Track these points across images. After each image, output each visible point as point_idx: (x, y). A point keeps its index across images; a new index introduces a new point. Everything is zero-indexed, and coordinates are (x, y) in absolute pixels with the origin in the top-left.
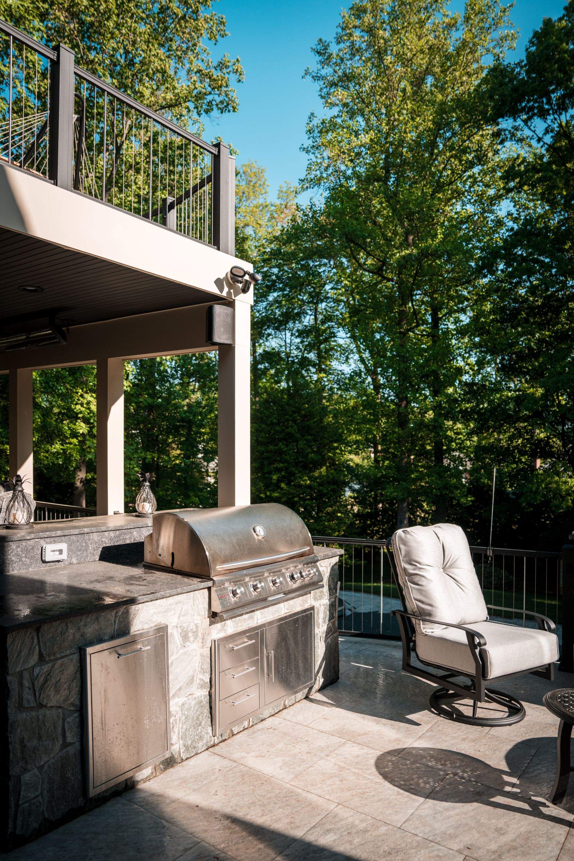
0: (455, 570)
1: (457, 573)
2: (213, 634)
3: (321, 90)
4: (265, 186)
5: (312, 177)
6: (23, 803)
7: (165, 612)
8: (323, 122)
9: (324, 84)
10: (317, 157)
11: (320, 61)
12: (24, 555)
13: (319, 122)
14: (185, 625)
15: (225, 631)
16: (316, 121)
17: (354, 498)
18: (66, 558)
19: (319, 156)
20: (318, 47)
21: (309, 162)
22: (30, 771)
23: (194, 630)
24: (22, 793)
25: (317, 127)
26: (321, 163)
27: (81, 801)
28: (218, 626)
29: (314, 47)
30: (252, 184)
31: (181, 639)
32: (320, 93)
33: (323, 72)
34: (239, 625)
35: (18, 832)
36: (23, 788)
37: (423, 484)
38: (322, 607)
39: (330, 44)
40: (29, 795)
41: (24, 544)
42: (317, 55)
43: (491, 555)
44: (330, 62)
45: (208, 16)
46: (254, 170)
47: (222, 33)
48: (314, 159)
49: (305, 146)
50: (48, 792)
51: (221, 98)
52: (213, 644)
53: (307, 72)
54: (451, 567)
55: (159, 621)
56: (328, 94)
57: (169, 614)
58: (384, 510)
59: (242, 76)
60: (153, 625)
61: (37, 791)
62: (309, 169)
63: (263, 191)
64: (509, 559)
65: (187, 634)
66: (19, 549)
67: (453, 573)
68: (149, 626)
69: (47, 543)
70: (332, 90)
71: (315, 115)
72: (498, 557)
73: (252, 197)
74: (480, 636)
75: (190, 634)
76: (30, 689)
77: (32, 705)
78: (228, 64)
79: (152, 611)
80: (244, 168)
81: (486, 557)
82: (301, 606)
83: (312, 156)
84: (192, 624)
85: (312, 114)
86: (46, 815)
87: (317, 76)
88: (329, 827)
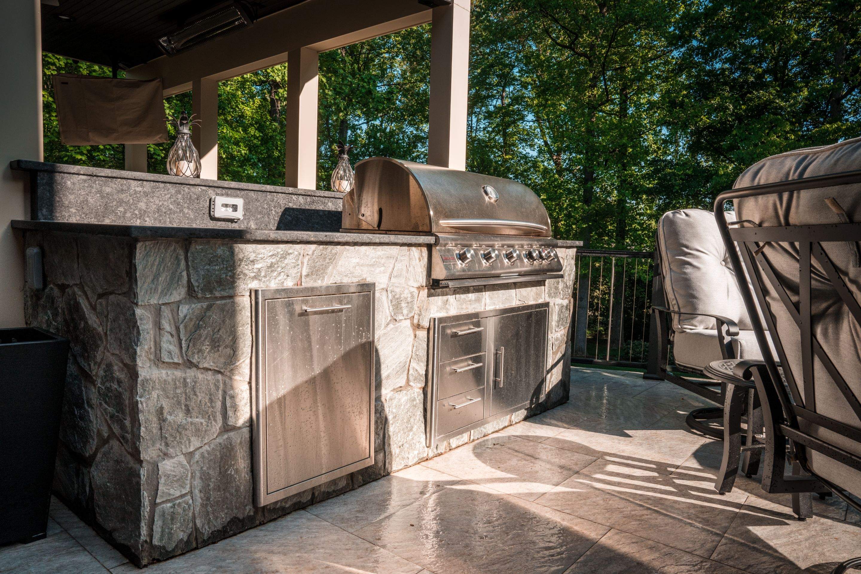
2: (432, 311)
6: (163, 502)
7: (372, 265)
14: (398, 290)
15: (447, 310)
22: (173, 457)
23: (409, 300)
24: (160, 488)
27: (249, 510)
28: (438, 300)
31: (391, 308)
34: (464, 306)
35: (156, 542)
36: (162, 481)
38: (557, 307)
40: (172, 491)
50: (201, 492)
52: (432, 324)
55: (364, 276)
57: (378, 270)
60: (355, 280)
61: (184, 488)
65: (399, 303)
68: (350, 281)
75: (403, 305)
76: (172, 335)
77: (176, 360)
79: (355, 261)
82: (535, 299)
84: (406, 291)
86: (198, 524)
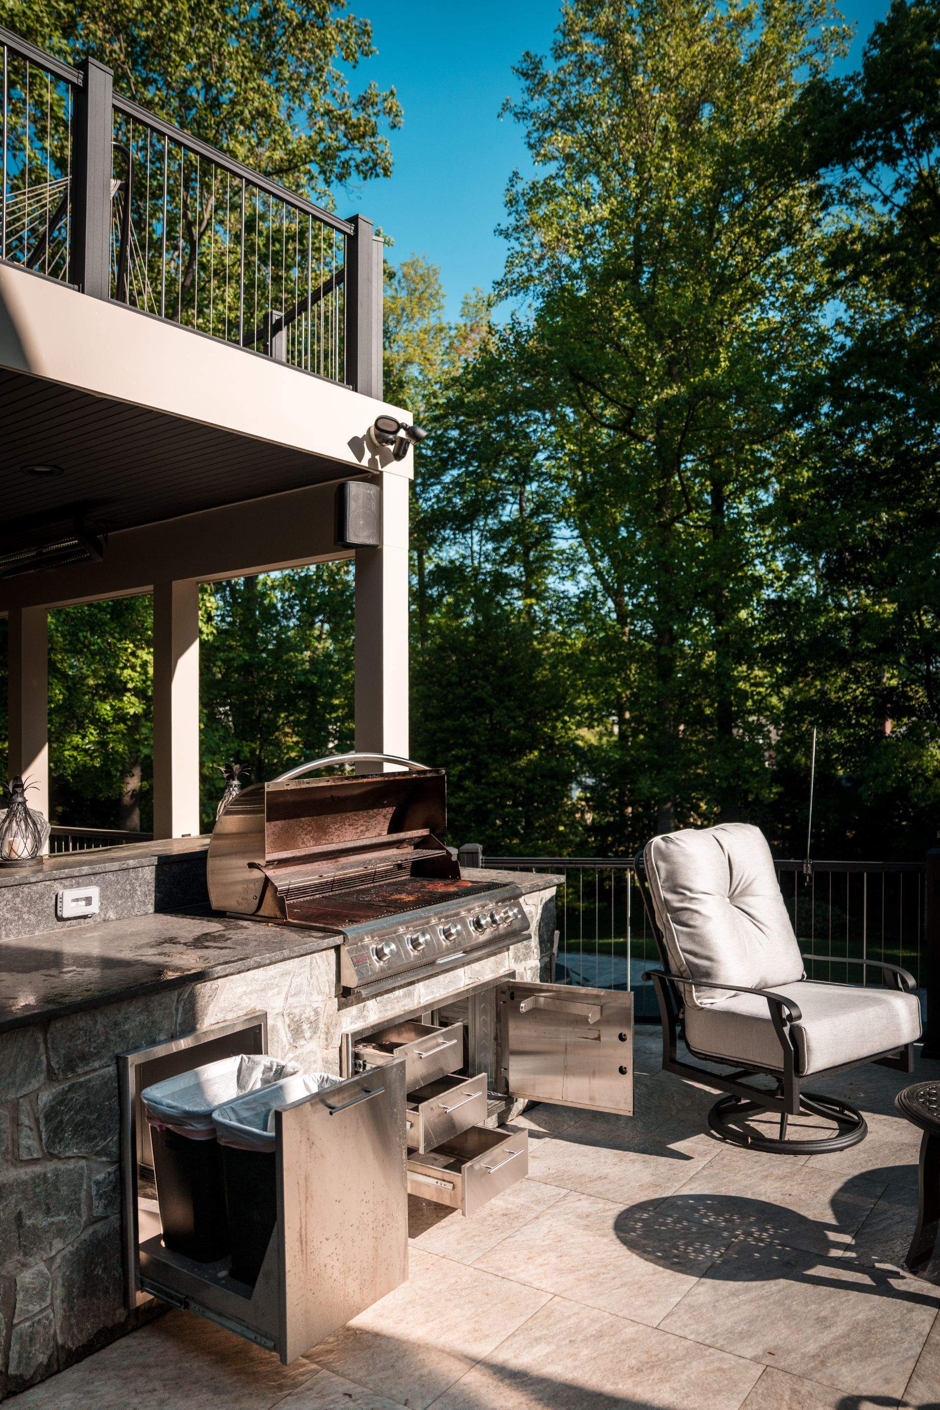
0: (748, 899)
1: (753, 903)
2: (344, 1025)
3: (529, 135)
4: (438, 297)
5: (515, 276)
6: (21, 1322)
7: (263, 990)
8: (533, 187)
9: (534, 124)
10: (522, 244)
11: (528, 89)
12: (26, 910)
13: (527, 187)
14: (297, 1011)
15: (365, 1018)
16: (521, 187)
17: (586, 799)
18: (97, 911)
19: (526, 242)
20: (524, 65)
21: (509, 253)
22: (31, 1267)
23: (312, 1018)
24: (18, 1306)
25: (523, 195)
26: (529, 254)
27: (121, 1314)
28: (353, 1010)
29: (517, 66)
30: (417, 294)
31: (289, 1035)
32: (527, 140)
33: (532, 106)
34: (389, 1007)
35: (12, 1371)
36: (20, 1297)
37: (700, 771)
38: (529, 972)
39: (544, 60)
40: (30, 1307)
41: (26, 890)
42: (523, 79)
43: (809, 872)
44: (543, 88)
45: (343, 21)
46: (420, 272)
47: (366, 48)
48: (518, 248)
49: (503, 227)
50: (63, 1301)
51: (365, 155)
52: (344, 1041)
53: (505, 107)
54: (743, 893)
55: (252, 1006)
56: (541, 140)
57: (270, 994)
58: (636, 817)
59: (398, 119)
60: (241, 1013)
61: (44, 1301)
62: (510, 264)
63: (436, 305)
64: (839, 878)
65: (300, 1026)
66: (18, 900)
67: (746, 904)
68: (235, 1016)
69: (65, 887)
70: (547, 135)
71: (520, 175)
72: (820, 876)
73: (418, 316)
74: (791, 1004)
75: (305, 1026)
76: (31, 1129)
77: (35, 1156)
78: (376, 99)
79: (240, 990)
80: (405, 269)
81: (802, 877)
82: (493, 971)
83: (514, 243)
84: (308, 1009)
85: (515, 174)
86: (60, 1341)
87: (522, 113)
88: (538, 1334)
